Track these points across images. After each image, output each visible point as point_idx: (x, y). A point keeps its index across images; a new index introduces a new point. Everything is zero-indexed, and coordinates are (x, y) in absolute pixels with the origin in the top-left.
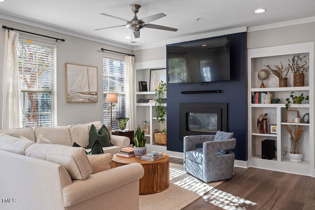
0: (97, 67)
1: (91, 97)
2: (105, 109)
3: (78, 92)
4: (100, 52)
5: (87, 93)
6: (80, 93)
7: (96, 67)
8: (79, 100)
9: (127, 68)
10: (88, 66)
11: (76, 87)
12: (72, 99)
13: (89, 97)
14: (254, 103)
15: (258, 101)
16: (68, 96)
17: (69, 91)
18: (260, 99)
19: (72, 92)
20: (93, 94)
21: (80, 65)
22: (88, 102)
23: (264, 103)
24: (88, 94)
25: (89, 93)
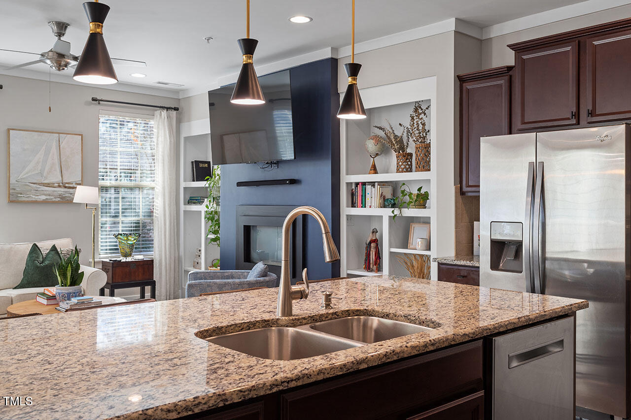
0: (82, 135)
1: (66, 192)
2: (106, 216)
3: (34, 184)
4: (92, 106)
5: (57, 185)
6: (39, 184)
7: (80, 135)
8: (37, 197)
9: (158, 133)
10: (59, 133)
11: (29, 174)
12: (19, 195)
13: (60, 192)
14: (355, 207)
15: (360, 202)
16: (11, 191)
17: (13, 181)
18: (364, 197)
19: (20, 183)
20: (71, 186)
21: (41, 132)
22: (59, 201)
23: (370, 207)
24: (59, 186)
25: (61, 184)
